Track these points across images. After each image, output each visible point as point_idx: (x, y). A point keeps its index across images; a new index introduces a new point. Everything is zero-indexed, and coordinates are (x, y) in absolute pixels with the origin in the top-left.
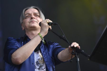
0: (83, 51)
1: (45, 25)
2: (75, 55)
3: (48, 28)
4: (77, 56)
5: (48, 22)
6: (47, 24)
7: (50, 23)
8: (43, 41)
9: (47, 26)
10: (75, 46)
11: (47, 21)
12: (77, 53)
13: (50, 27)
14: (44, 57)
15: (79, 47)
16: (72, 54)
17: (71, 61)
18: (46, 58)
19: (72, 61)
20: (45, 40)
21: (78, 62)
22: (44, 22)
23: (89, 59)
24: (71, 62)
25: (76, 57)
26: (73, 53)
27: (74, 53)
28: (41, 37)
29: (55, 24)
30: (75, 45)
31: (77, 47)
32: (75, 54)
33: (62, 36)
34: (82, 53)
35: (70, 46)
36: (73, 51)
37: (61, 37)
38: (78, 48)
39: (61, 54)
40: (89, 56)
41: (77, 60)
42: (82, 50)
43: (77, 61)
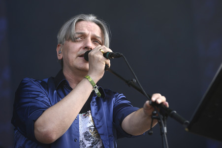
0: (175, 112)
1: (99, 58)
2: (159, 121)
3: (105, 63)
4: (163, 122)
5: (102, 52)
6: (101, 57)
7: (108, 54)
8: (97, 91)
9: (102, 60)
10: (159, 101)
11: (102, 50)
12: (162, 117)
13: (109, 62)
14: (98, 124)
15: (167, 103)
16: (153, 119)
17: (150, 132)
18: (101, 126)
19: (152, 132)
20: (99, 89)
21: (165, 135)
22: (96, 53)
23: (187, 129)
24: (150, 134)
25: (160, 124)
26: (154, 116)
27: (157, 115)
28: (92, 84)
29: (118, 56)
30: (158, 98)
31: (162, 103)
32: (158, 119)
33: (132, 80)
34: (173, 116)
35: (148, 102)
36: (155, 112)
37: (129, 84)
38: (165, 106)
39: (130, 120)
40: (187, 123)
41: (163, 130)
42: (172, 111)
43: (162, 133)
